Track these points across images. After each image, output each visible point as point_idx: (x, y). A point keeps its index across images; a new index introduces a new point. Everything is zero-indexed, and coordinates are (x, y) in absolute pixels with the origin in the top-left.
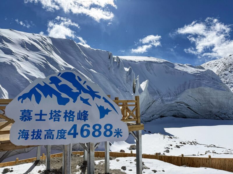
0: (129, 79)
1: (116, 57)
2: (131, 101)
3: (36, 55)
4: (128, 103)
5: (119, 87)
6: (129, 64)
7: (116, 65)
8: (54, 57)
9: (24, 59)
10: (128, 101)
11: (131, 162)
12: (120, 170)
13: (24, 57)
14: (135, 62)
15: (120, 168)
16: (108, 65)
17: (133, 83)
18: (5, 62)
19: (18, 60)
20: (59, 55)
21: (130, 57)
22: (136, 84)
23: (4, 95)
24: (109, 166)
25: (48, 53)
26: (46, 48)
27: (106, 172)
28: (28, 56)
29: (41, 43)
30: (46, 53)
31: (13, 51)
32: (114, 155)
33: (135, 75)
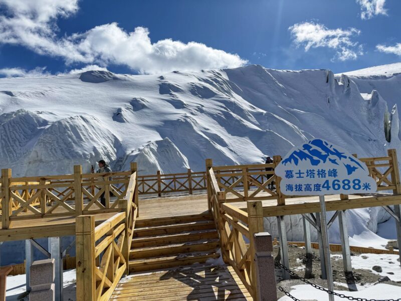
0: (373, 114)
1: (340, 75)
2: (381, 158)
3: (211, 103)
4: (376, 163)
5: (353, 134)
6: (371, 84)
7: (343, 92)
8: (235, 101)
9: (198, 111)
10: (374, 159)
11: (390, 261)
12: (371, 271)
13: (199, 108)
14: (385, 77)
15: (371, 269)
16: (326, 95)
17: (385, 121)
18: (179, 120)
19: (192, 114)
20: (239, 95)
21: (372, 68)
22: (391, 123)
23: (185, 163)
24: (351, 264)
25: (227, 95)
26: (222, 88)
27: (347, 270)
28: (202, 106)
29: (214, 83)
30: (225, 96)
31: (185, 103)
32: (357, 251)
33: (386, 104)
